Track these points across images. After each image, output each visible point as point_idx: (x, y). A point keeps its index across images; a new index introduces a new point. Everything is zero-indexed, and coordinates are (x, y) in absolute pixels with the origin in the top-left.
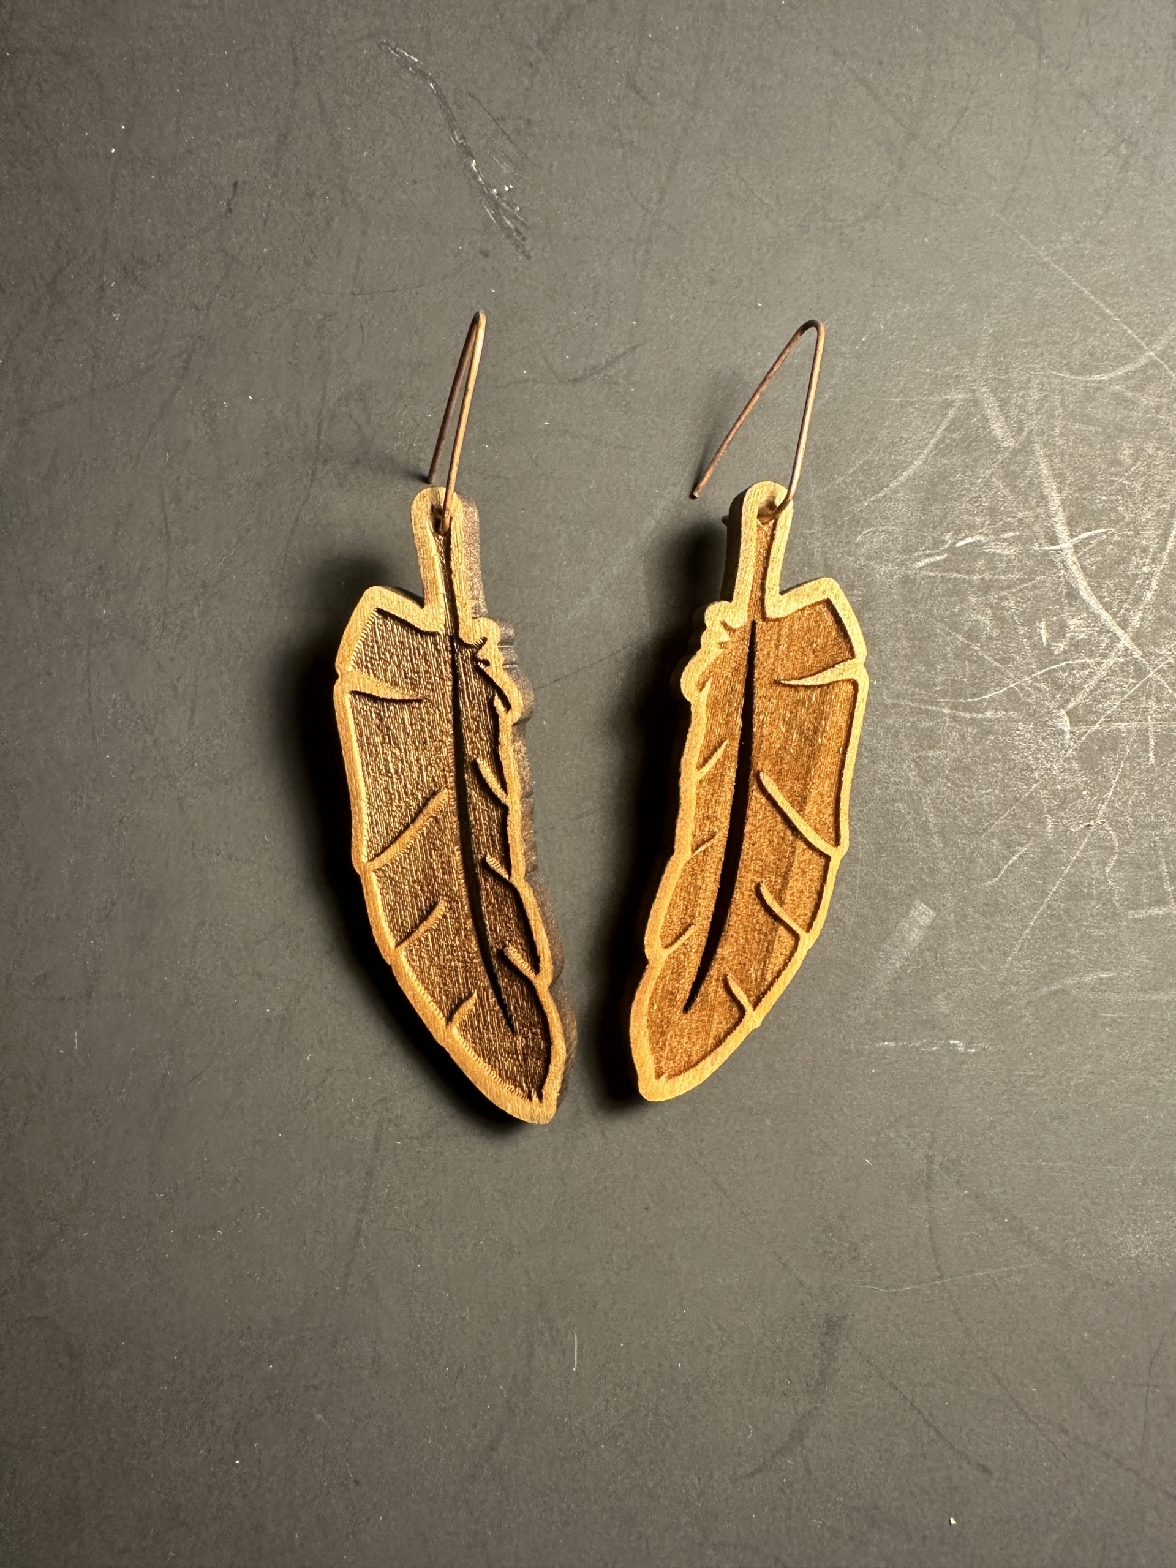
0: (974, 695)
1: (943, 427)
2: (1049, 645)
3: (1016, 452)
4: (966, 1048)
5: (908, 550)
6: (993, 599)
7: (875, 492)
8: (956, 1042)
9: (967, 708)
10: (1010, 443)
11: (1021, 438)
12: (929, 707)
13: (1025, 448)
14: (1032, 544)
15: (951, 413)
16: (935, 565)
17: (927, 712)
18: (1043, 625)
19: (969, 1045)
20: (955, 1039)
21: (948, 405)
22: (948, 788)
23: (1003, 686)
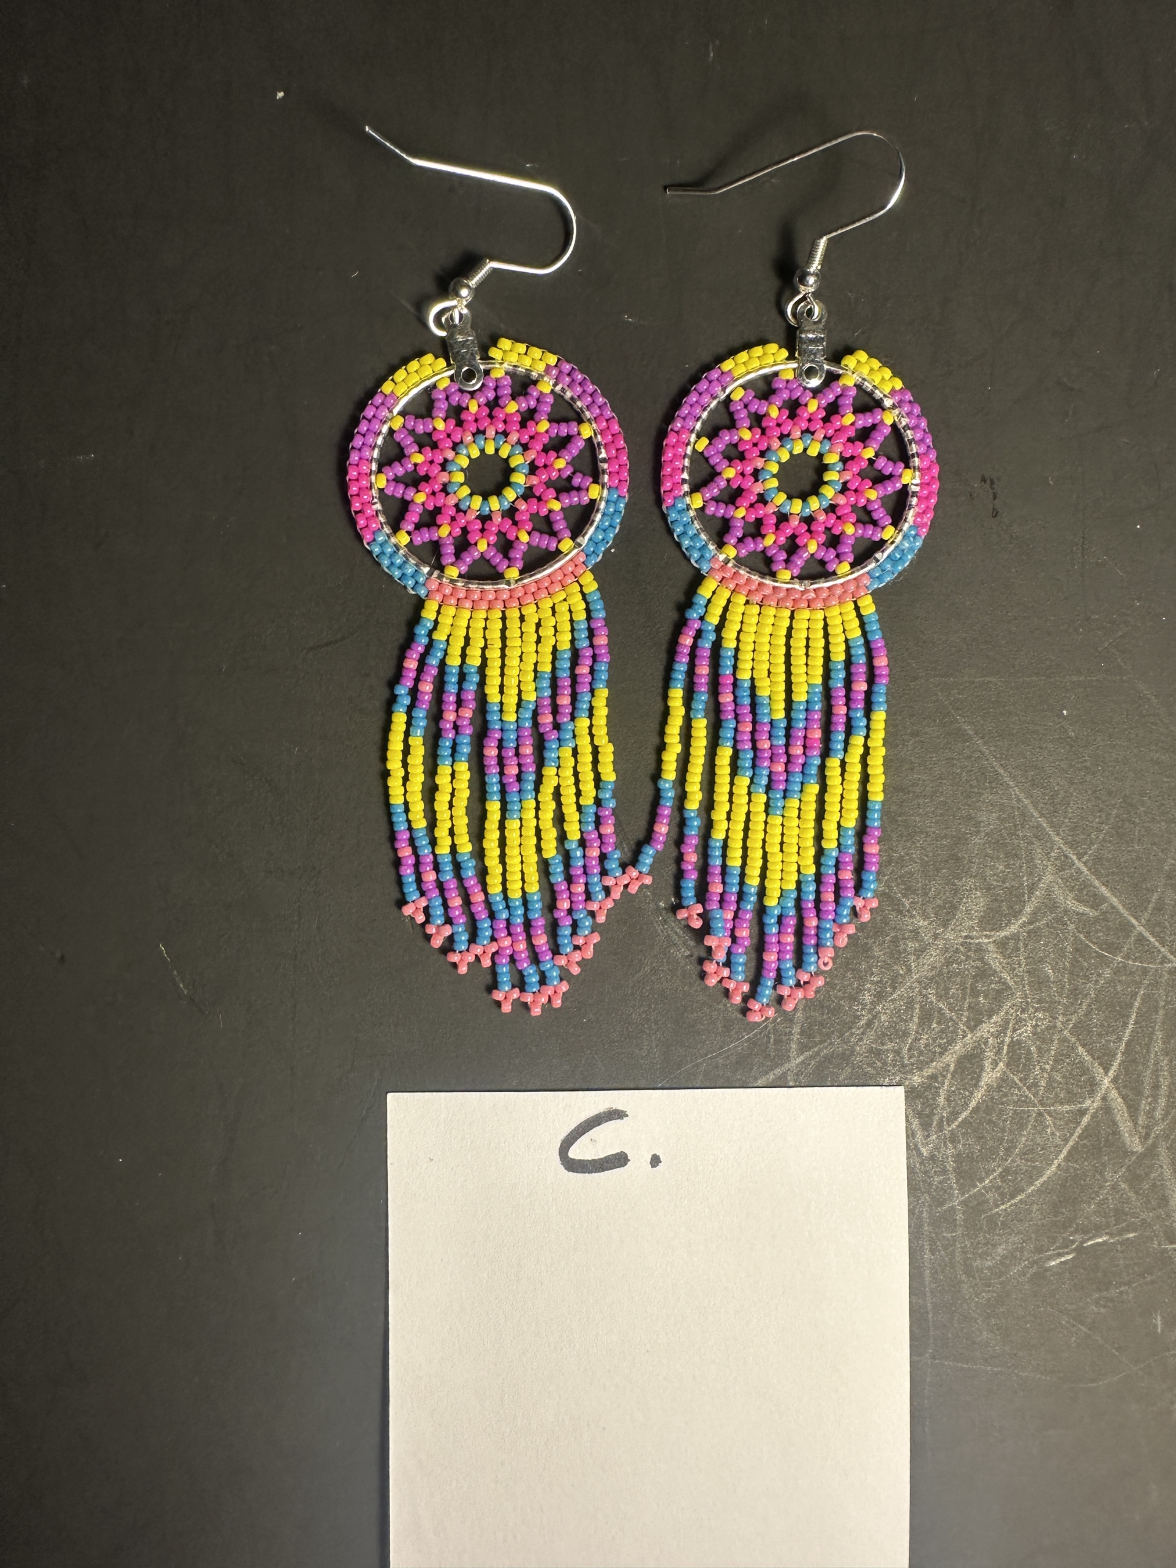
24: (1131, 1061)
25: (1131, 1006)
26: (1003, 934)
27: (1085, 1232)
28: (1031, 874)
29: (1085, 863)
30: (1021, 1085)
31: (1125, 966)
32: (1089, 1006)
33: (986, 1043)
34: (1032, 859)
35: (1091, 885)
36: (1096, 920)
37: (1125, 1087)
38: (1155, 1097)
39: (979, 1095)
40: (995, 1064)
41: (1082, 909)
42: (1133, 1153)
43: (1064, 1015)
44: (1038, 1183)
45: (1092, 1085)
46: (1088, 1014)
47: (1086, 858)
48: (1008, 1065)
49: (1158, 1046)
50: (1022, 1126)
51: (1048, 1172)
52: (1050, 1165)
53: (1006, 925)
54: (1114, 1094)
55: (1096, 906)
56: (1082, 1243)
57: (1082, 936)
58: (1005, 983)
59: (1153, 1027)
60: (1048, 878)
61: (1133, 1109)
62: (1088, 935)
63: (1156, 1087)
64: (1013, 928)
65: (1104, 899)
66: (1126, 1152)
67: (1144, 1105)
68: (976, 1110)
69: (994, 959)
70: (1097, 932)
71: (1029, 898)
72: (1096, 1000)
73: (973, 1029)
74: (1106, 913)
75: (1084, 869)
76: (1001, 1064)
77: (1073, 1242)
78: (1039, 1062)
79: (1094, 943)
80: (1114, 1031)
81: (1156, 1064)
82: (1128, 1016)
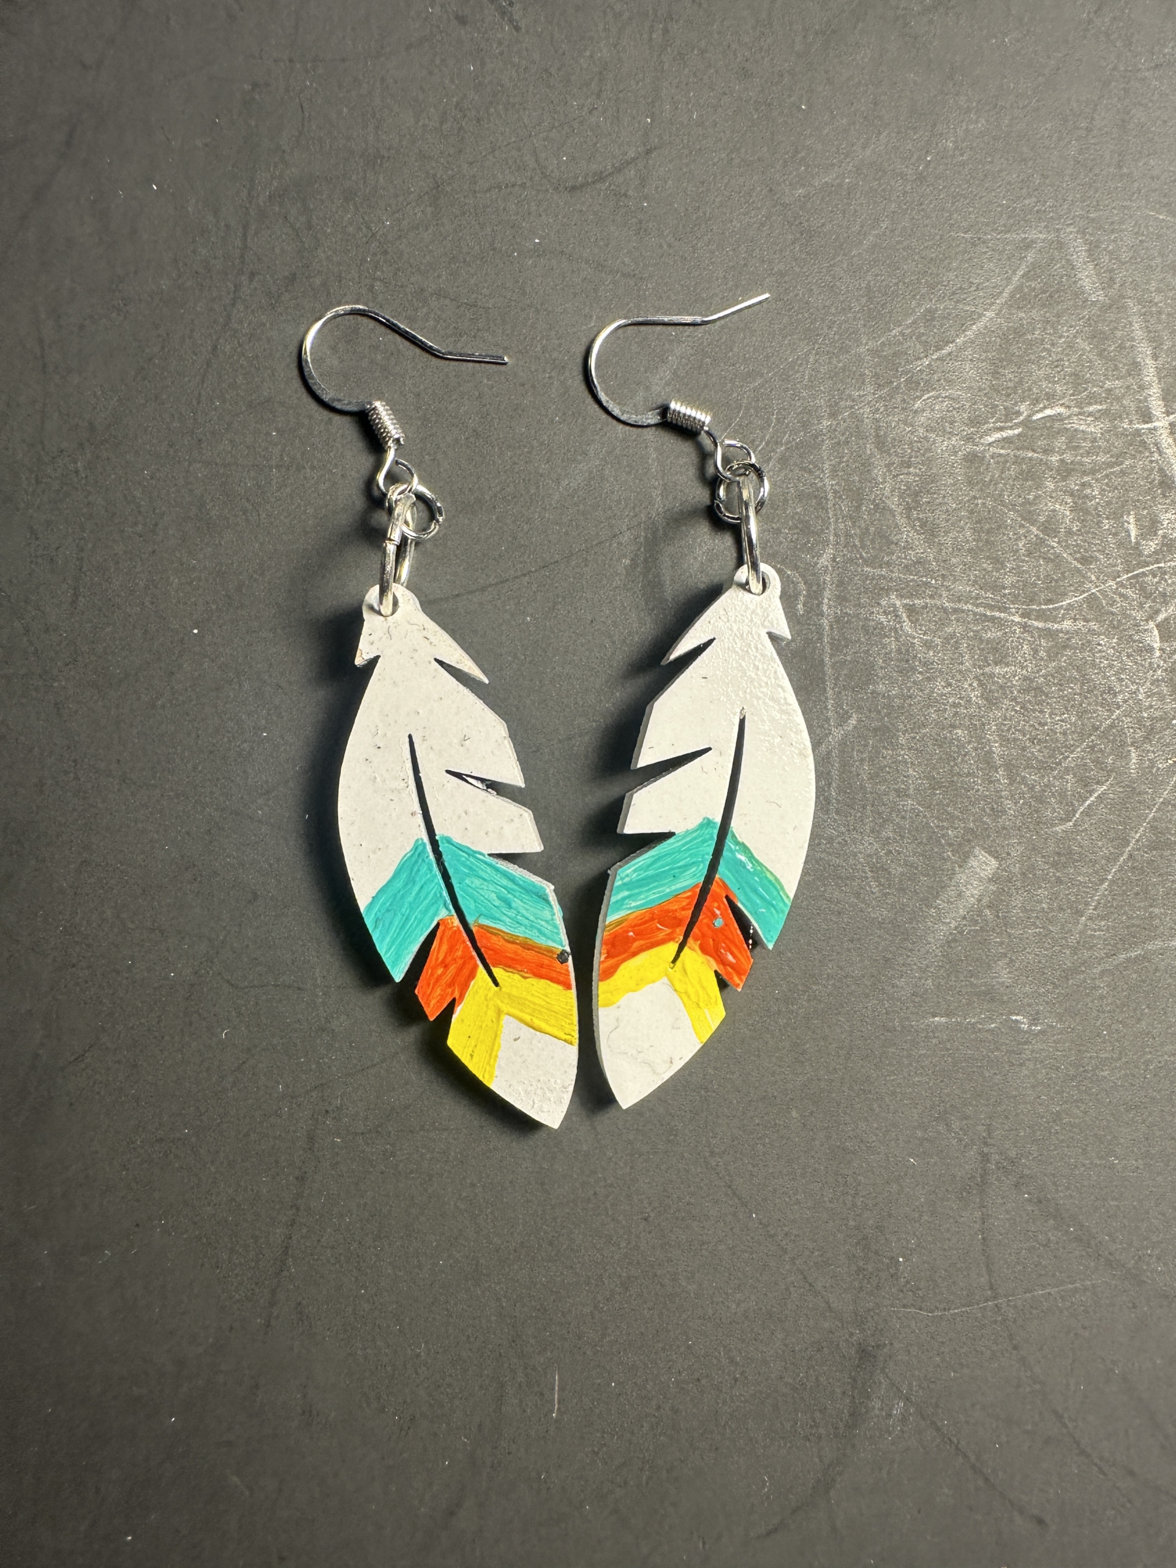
0: (1050, 601)
1: (1020, 273)
2: (1137, 543)
3: (1105, 308)
4: (1031, 1025)
5: (975, 422)
6: (1073, 485)
7: (938, 348)
8: (1018, 1018)
9: (1041, 616)
10: (1098, 296)
11: (1112, 292)
12: (997, 614)
13: (1116, 304)
14: (1122, 421)
15: (1030, 257)
16: (1007, 440)
17: (993, 619)
18: (1132, 519)
19: (1034, 1021)
20: (1017, 1015)
21: (1028, 245)
22: (1016, 711)
23: (1084, 592)
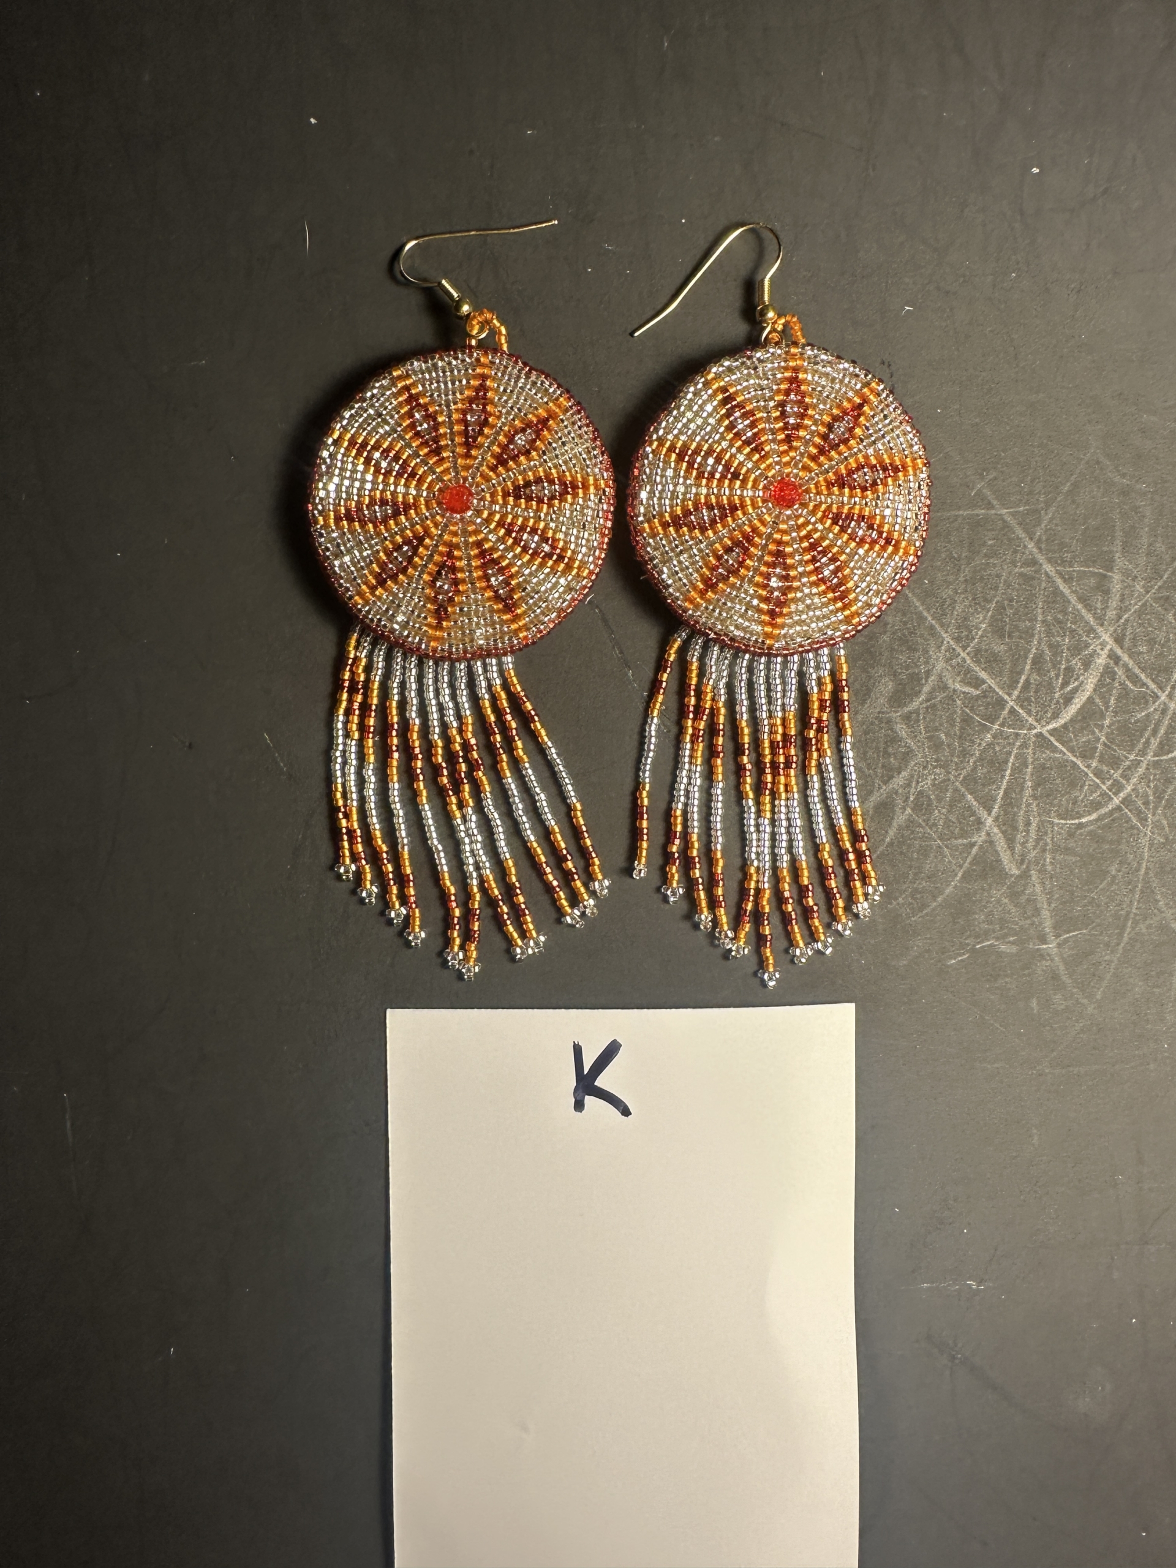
24: (1010, 803)
25: (1006, 762)
26: (906, 710)
27: (977, 937)
28: (927, 663)
29: (968, 654)
30: (923, 824)
31: (1002, 732)
32: (975, 762)
33: (896, 793)
34: (928, 651)
35: (973, 671)
36: (978, 697)
37: (1004, 824)
38: (1028, 832)
39: (892, 833)
40: (904, 809)
41: (966, 689)
42: (1012, 876)
43: (956, 770)
44: (939, 899)
45: (979, 822)
46: (975, 769)
47: (969, 649)
48: (913, 809)
49: (1027, 793)
50: (926, 856)
51: (947, 891)
52: (949, 885)
53: (909, 703)
54: (996, 830)
55: (976, 687)
56: (975, 946)
57: (967, 710)
58: (909, 747)
59: (1024, 778)
60: (940, 665)
61: (1010, 841)
62: (972, 709)
63: (1028, 824)
64: (915, 704)
65: (984, 682)
66: (1007, 874)
67: (1019, 837)
68: (891, 844)
69: (902, 730)
70: (979, 706)
71: (926, 681)
72: (981, 759)
73: (885, 783)
74: (986, 691)
75: (967, 658)
76: (909, 811)
77: (968, 945)
78: (937, 807)
79: (977, 715)
80: (994, 782)
81: (1028, 805)
82: (1006, 770)
